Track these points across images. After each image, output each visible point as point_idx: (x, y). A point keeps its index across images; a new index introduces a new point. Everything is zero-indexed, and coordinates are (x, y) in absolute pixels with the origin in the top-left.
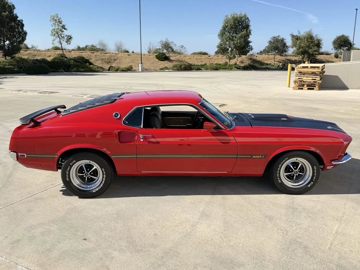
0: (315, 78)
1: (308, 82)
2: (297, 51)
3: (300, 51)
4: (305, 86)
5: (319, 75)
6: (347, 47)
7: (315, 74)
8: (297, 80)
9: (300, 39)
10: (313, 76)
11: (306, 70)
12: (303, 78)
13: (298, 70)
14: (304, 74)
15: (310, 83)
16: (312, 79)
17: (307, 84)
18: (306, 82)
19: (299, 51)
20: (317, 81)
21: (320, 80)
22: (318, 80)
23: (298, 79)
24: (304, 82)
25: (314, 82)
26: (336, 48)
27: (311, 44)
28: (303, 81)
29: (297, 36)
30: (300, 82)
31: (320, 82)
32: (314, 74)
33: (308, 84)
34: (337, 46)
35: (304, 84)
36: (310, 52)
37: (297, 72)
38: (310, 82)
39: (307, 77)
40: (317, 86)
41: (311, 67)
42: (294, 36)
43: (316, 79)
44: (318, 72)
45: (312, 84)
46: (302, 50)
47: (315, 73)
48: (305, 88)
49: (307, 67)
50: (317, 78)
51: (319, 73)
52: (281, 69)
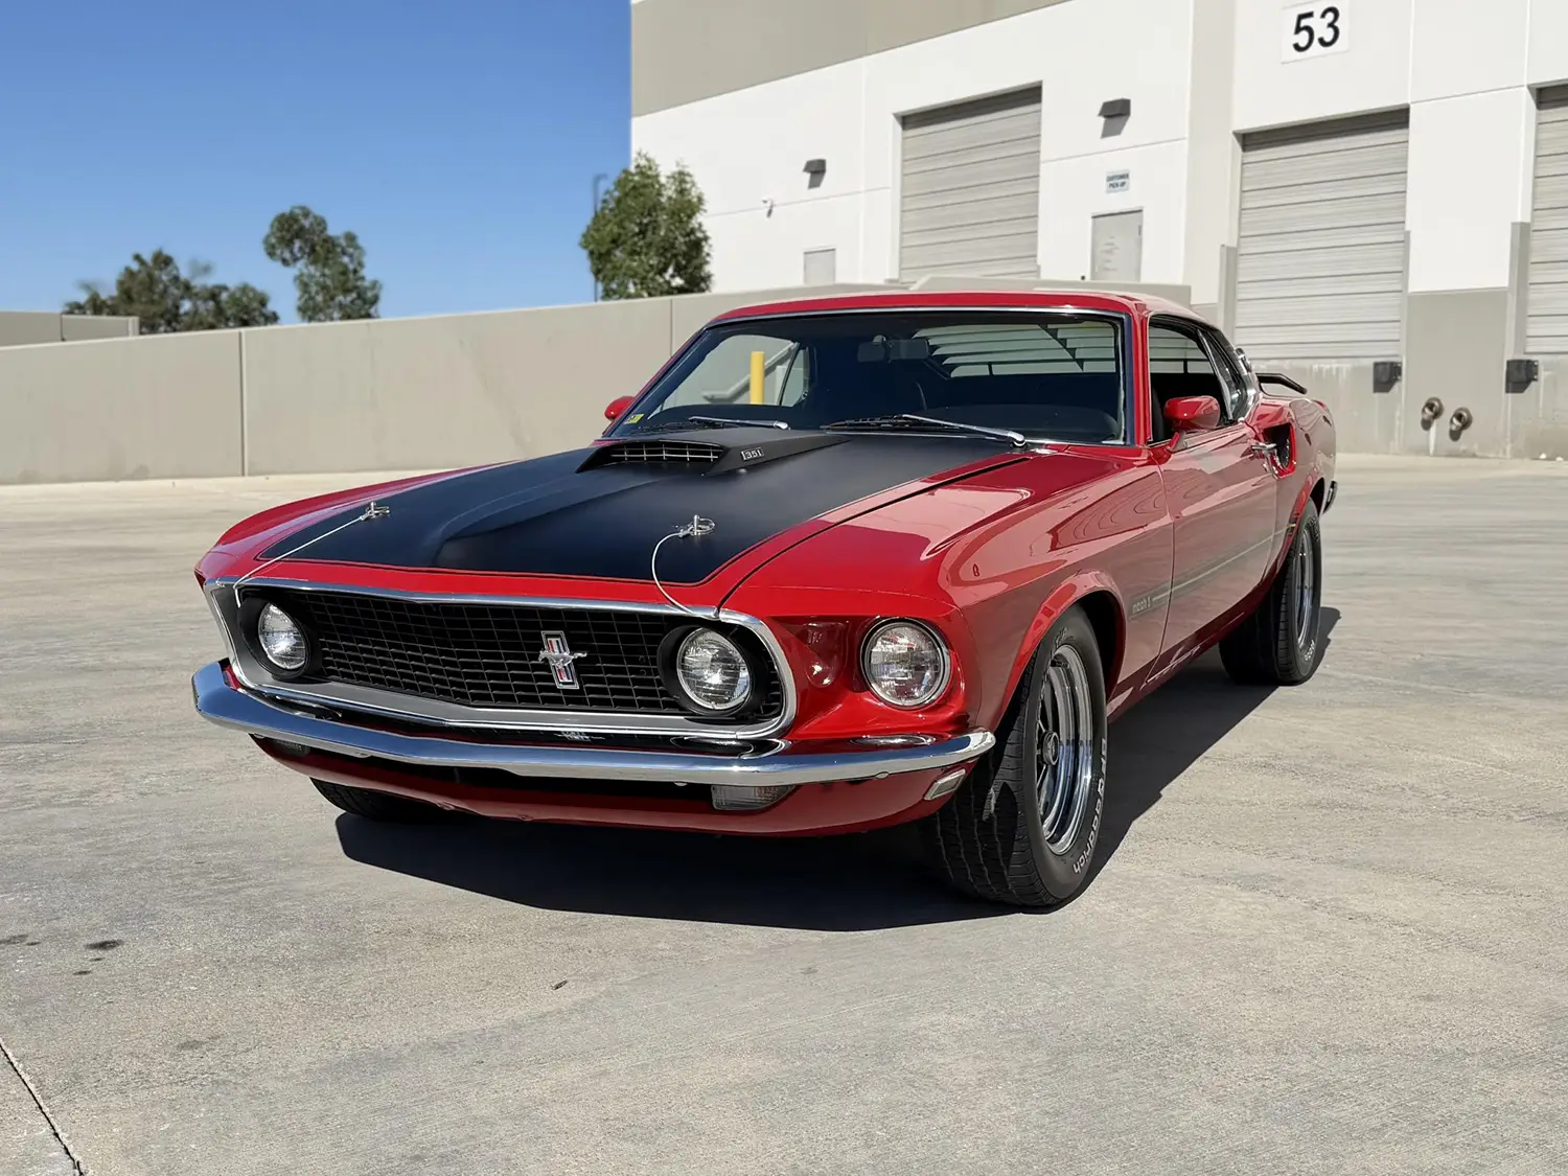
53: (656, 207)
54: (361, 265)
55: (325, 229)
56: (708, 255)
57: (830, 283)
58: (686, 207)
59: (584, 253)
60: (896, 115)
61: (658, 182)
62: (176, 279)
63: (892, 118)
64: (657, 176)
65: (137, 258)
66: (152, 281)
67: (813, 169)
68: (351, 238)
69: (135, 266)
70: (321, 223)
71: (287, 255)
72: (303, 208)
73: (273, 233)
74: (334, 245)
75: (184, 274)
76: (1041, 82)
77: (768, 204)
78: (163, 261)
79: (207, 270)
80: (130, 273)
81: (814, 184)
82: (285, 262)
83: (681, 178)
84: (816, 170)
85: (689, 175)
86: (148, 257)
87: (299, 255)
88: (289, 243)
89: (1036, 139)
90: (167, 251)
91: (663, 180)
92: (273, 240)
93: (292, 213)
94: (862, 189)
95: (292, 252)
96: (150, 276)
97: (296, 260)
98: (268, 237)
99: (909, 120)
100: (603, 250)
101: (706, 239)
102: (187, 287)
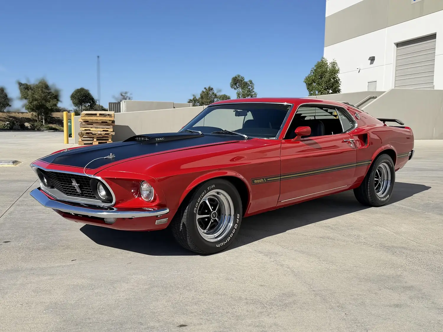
0: (107, 128)
1: (99, 134)
2: (30, 105)
3: (34, 104)
4: (95, 140)
5: (112, 125)
6: (90, 103)
7: (107, 124)
8: (83, 131)
9: (31, 88)
10: (104, 127)
11: (94, 118)
12: (91, 129)
13: (84, 118)
14: (92, 124)
15: (100, 136)
16: (103, 131)
17: (97, 138)
18: (96, 134)
19: (32, 105)
20: (109, 133)
21: (113, 131)
22: (111, 132)
23: (85, 131)
24: (93, 134)
25: (106, 134)
26: (75, 104)
27: (48, 96)
28: (91, 133)
29: (27, 85)
30: (88, 135)
31: (113, 133)
32: (105, 124)
33: (99, 137)
34: (77, 101)
35: (93, 136)
36: (47, 106)
37: (82, 121)
38: (101, 134)
39: (95, 128)
40: (110, 139)
41: (100, 114)
42: (21, 84)
43: (108, 131)
44: (110, 120)
45: (103, 137)
46: (36, 103)
47: (107, 122)
48: (95, 143)
49: (96, 114)
50: (109, 128)
51: (111, 122)
52: (9, 129)
53: (326, 72)
54: (253, 88)
55: (244, 79)
56: (340, 84)
57: (374, 91)
58: (334, 71)
59: (305, 84)
60: (395, 43)
61: (327, 65)
62: (213, 93)
63: (394, 44)
64: (327, 63)
65: (205, 88)
66: (208, 94)
67: (371, 59)
68: (251, 82)
69: (204, 90)
70: (243, 78)
71: (235, 87)
72: (238, 75)
73: (232, 82)
74: (246, 84)
75: (215, 92)
76: (436, 33)
77: (359, 69)
78: (211, 89)
79: (220, 91)
80: (203, 92)
81: (371, 63)
82: (235, 88)
83: (334, 64)
84: (372, 59)
85: (336, 63)
86: (207, 88)
87: (238, 87)
88: (236, 84)
89: (434, 49)
90: (211, 87)
91: (328, 64)
92: (232, 83)
93: (235, 77)
94: (385, 64)
95: (237, 86)
96: (207, 93)
97: (238, 88)
98: (231, 83)
99: (398, 45)
100: (310, 83)
101: (339, 80)
102: (216, 95)
